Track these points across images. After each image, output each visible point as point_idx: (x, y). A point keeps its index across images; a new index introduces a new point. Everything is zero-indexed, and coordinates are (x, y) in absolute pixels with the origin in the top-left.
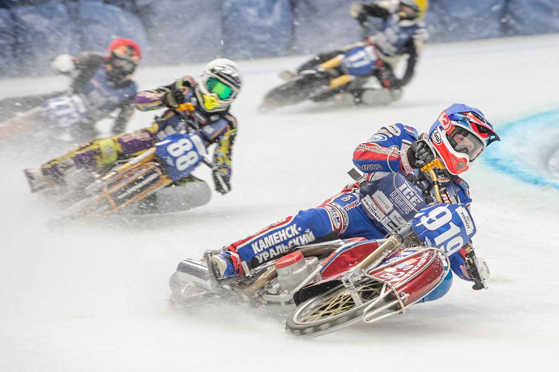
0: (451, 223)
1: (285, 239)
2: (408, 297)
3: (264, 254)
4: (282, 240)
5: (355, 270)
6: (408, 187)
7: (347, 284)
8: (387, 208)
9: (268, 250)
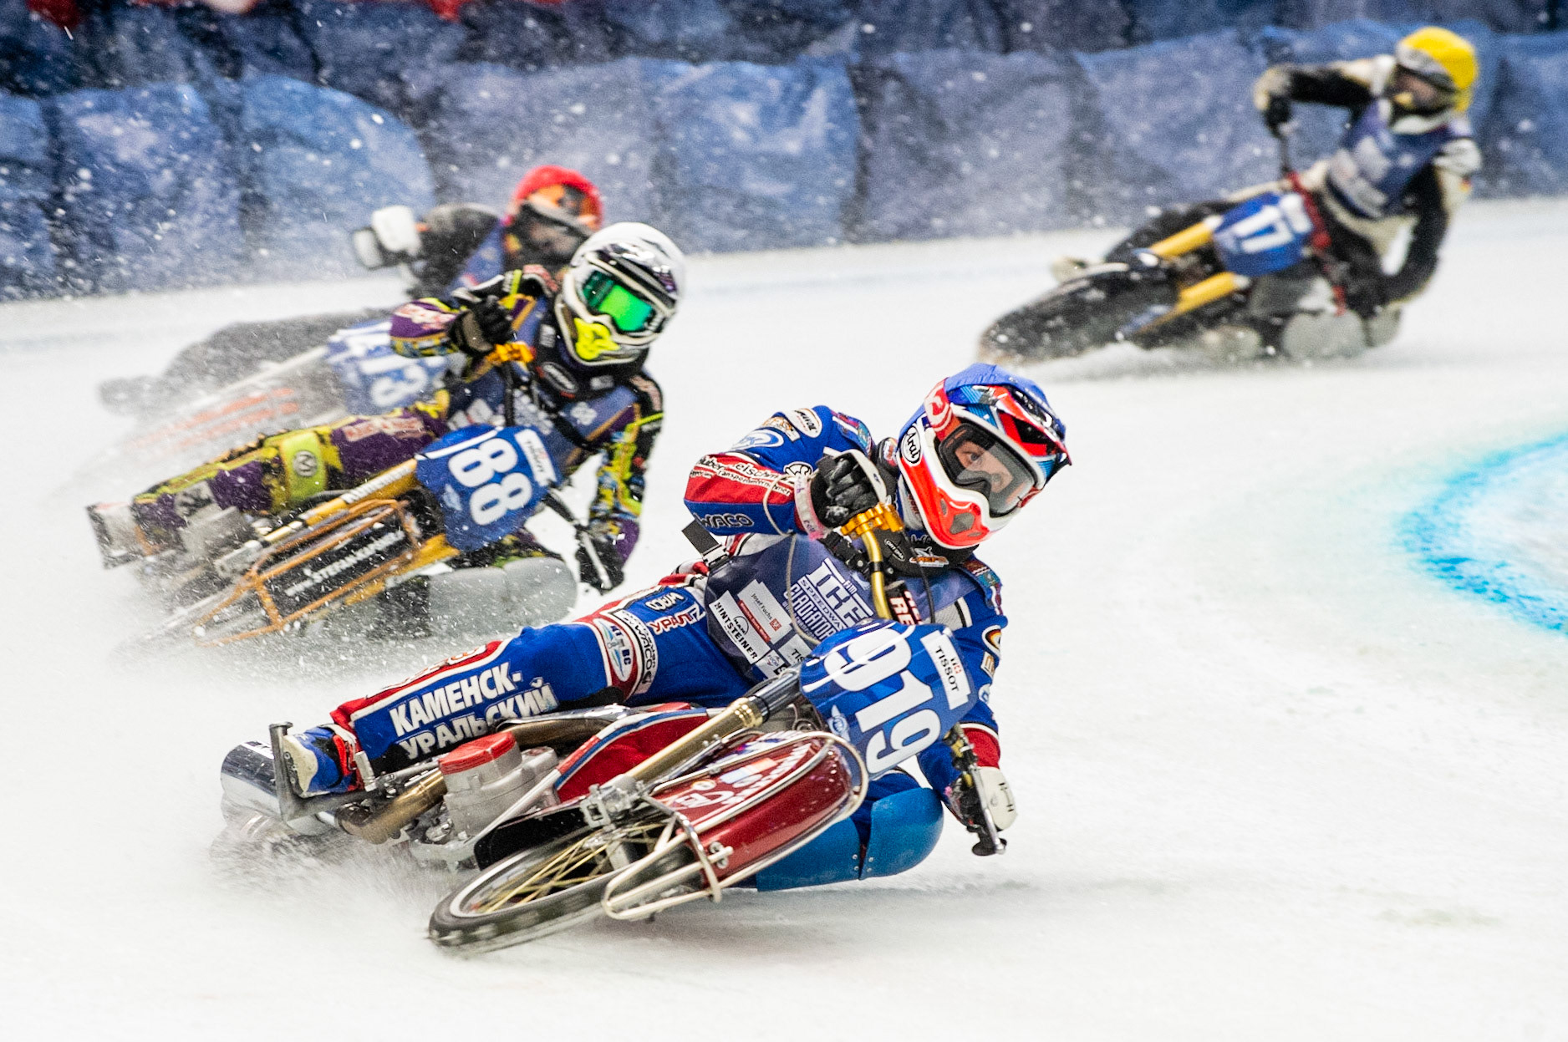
0: (907, 677)
1: (479, 700)
2: (729, 857)
3: (421, 738)
4: (469, 703)
5: (618, 785)
6: (833, 574)
7: (596, 817)
8: (776, 629)
9: (431, 727)
